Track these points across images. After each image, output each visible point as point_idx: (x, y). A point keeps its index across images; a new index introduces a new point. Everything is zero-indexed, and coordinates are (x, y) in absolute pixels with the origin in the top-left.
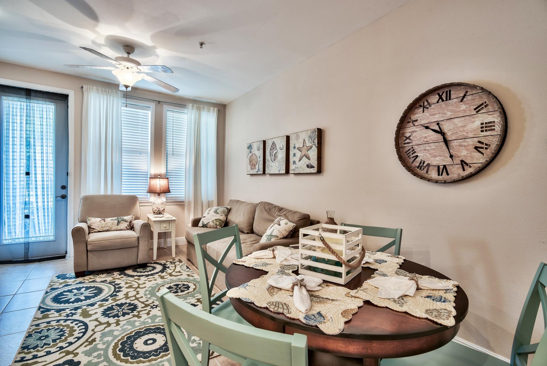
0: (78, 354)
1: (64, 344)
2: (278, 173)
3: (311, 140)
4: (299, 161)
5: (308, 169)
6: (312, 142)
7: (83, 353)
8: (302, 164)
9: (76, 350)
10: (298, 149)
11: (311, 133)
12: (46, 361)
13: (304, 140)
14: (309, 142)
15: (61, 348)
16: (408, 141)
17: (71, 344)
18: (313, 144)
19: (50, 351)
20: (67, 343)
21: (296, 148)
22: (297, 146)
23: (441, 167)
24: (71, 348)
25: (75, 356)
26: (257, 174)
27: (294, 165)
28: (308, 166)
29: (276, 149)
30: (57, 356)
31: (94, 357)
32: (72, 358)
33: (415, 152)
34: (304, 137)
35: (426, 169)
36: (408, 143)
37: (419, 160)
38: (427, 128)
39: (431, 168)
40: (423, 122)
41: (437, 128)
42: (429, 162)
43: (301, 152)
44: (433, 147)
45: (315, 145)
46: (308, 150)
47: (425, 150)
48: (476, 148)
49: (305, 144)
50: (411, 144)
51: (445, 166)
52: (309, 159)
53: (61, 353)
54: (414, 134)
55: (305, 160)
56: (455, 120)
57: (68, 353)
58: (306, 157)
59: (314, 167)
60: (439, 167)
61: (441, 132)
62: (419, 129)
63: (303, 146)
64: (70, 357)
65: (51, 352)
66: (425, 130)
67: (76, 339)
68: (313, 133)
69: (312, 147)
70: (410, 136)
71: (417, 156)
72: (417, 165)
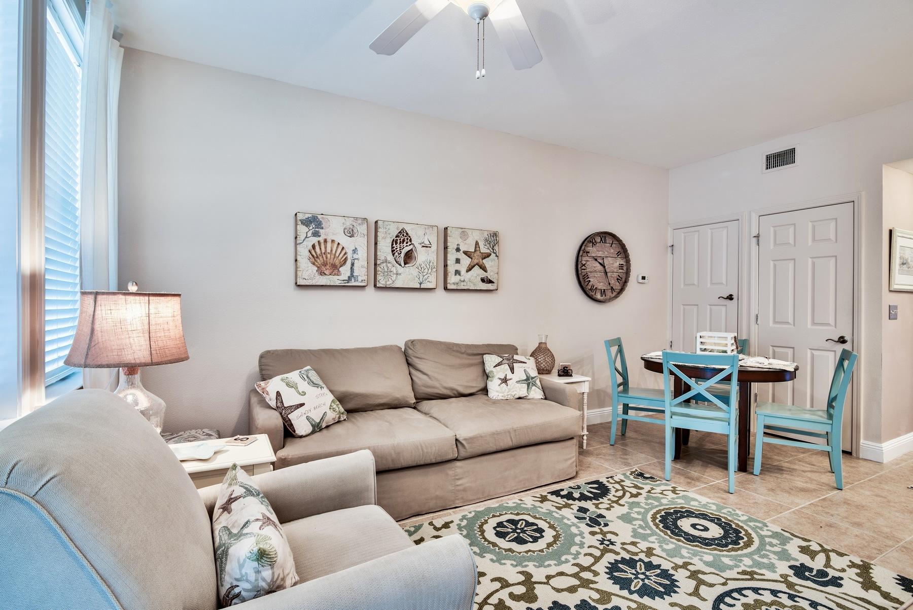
0: (781, 576)
1: (784, 599)
2: (418, 286)
3: (488, 245)
4: (468, 271)
5: (484, 284)
6: (491, 249)
7: (775, 572)
8: (472, 276)
9: (778, 580)
10: (466, 253)
11: (489, 235)
12: (826, 598)
13: (477, 243)
14: (486, 247)
15: (791, 597)
16: (584, 267)
17: (774, 593)
18: (492, 251)
19: (810, 604)
20: (778, 597)
21: (461, 252)
22: (463, 248)
23: (603, 290)
24: (782, 587)
25: (788, 576)
26: (347, 286)
27: (458, 276)
28: (483, 280)
29: (409, 243)
30: (807, 593)
31: (770, 559)
32: (793, 576)
33: (588, 278)
34: (477, 238)
35: (594, 292)
36: (584, 269)
37: (591, 283)
38: (596, 260)
39: (597, 291)
40: (593, 255)
41: (601, 261)
42: (597, 286)
43: (472, 259)
44: (599, 275)
45: (494, 253)
46: (484, 258)
47: (595, 277)
48: (618, 279)
49: (478, 249)
50: (586, 271)
51: (604, 290)
52: (486, 271)
53: (799, 592)
54: (588, 263)
55: (477, 270)
56: (609, 258)
57: (791, 585)
58: (481, 268)
59: (493, 282)
60: (601, 290)
61: (603, 265)
62: (590, 260)
63: (475, 251)
64: (794, 579)
65: (810, 602)
66: (594, 262)
67: (760, 592)
68: (492, 237)
69: (490, 255)
70: (585, 264)
71: (590, 281)
72: (590, 288)
